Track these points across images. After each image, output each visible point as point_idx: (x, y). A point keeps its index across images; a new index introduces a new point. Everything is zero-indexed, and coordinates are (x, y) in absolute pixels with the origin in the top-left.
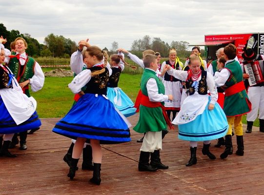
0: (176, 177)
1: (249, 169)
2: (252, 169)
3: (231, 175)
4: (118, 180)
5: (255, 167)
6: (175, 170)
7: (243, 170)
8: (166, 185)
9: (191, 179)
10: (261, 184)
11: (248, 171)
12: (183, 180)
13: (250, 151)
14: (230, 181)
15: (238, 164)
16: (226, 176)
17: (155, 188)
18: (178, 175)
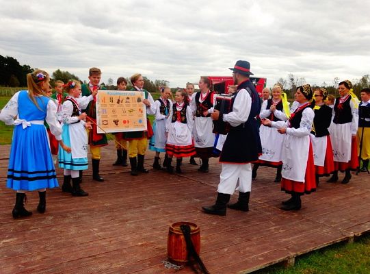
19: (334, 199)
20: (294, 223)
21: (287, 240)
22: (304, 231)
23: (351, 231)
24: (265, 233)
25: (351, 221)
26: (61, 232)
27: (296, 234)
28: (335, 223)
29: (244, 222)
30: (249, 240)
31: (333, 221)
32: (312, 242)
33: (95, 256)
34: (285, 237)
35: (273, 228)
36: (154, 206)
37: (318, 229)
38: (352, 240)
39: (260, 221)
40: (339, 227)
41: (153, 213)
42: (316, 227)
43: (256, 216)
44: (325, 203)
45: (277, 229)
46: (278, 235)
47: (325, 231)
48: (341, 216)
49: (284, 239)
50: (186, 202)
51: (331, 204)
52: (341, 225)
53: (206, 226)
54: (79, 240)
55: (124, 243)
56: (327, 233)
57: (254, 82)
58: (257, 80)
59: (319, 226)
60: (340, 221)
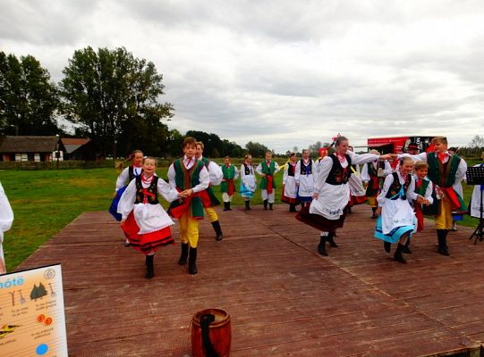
0: (354, 275)
1: (432, 269)
2: (436, 269)
3: (413, 276)
4: (293, 276)
5: (437, 267)
6: (352, 265)
7: (424, 270)
8: (345, 285)
9: (370, 279)
10: (450, 290)
11: (431, 271)
12: (361, 279)
14: (414, 284)
15: (417, 262)
16: (409, 277)
17: (333, 290)
18: (355, 272)
19: (478, 286)
20: (396, 317)
21: (369, 343)
22: (403, 331)
23: (478, 338)
24: (343, 330)
27: (388, 334)
28: (460, 323)
29: (328, 310)
30: (315, 337)
31: (459, 319)
32: (403, 350)
33: (125, 337)
34: (368, 338)
35: (360, 322)
36: (238, 281)
37: (426, 331)
38: (478, 353)
39: (350, 311)
40: (462, 329)
41: (229, 289)
42: (425, 327)
43: (350, 303)
44: (462, 291)
45: (365, 325)
46: (361, 334)
47: (436, 335)
48: (475, 313)
49: (364, 342)
50: (278, 277)
51: (469, 293)
52: (467, 328)
53: (276, 310)
54: (129, 315)
55: (167, 324)
56: (437, 338)
57: (427, 142)
58: (431, 138)
59: (431, 326)
60: (469, 320)
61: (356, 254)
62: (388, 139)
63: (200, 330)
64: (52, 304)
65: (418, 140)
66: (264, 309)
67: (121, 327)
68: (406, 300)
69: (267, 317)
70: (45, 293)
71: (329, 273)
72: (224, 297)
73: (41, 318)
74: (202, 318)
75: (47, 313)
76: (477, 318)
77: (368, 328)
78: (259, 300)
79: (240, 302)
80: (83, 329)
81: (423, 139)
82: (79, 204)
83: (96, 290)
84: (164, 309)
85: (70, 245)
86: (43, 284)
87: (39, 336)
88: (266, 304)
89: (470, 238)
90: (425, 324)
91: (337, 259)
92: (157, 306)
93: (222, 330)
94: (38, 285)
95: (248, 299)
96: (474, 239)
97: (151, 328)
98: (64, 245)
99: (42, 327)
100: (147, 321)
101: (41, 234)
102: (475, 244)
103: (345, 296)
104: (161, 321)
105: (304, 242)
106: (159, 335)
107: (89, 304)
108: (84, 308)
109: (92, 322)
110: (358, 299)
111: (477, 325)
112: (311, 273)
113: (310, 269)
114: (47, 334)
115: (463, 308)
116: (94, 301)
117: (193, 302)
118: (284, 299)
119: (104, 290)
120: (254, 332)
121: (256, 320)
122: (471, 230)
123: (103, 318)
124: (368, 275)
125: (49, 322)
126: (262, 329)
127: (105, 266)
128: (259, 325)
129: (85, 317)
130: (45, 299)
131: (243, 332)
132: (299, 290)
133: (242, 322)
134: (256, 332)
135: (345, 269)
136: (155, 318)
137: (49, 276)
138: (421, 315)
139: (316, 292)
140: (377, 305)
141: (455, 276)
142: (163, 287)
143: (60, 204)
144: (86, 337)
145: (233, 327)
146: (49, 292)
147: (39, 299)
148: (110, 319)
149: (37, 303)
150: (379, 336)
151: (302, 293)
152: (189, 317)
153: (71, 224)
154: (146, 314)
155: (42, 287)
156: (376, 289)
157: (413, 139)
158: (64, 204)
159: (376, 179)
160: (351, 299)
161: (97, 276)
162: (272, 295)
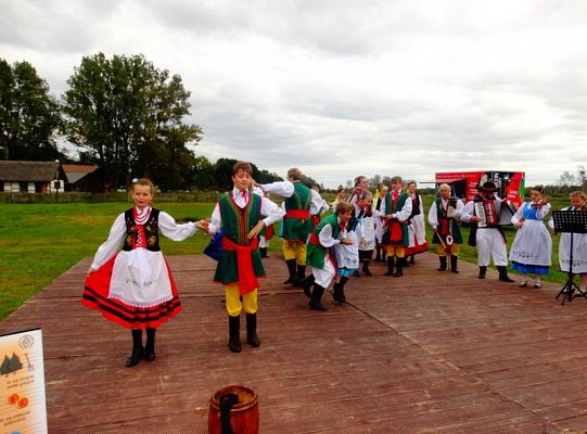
0: (416, 342)
2: (514, 336)
3: (488, 344)
4: (341, 342)
5: (518, 332)
6: (413, 329)
7: (501, 336)
8: (403, 355)
9: (435, 347)
10: (532, 363)
11: (509, 338)
12: (425, 348)
13: (502, 304)
14: (489, 355)
15: (493, 325)
16: (482, 345)
17: (389, 361)
18: (417, 338)
20: (465, 397)
21: (431, 430)
22: (473, 415)
24: (400, 413)
25: (576, 405)
26: (125, 376)
27: (456, 419)
28: (544, 406)
29: (382, 387)
30: (364, 423)
31: (542, 400)
33: (125, 421)
34: (430, 425)
35: (421, 404)
37: (503, 416)
39: (409, 388)
40: (546, 414)
41: (261, 358)
42: (501, 410)
43: (409, 378)
44: (546, 364)
45: (427, 407)
46: (422, 418)
47: (513, 420)
48: (562, 393)
49: (425, 430)
50: (321, 344)
51: (555, 366)
52: (552, 411)
53: (317, 387)
54: (133, 391)
55: (180, 404)
56: (516, 425)
57: (506, 178)
58: (511, 174)
59: (509, 409)
60: (554, 401)
61: (417, 315)
62: (460, 174)
63: (219, 414)
64: (29, 380)
65: (496, 176)
66: (303, 385)
67: (121, 408)
68: (478, 375)
69: (307, 396)
70: (20, 366)
71: (385, 339)
72: (255, 368)
73: (13, 399)
74: (222, 399)
75: (21, 393)
76: (564, 399)
77: (431, 411)
78: (298, 374)
79: (273, 375)
80: (72, 411)
81: (502, 174)
82: (80, 247)
83: (92, 359)
84: (178, 384)
85: (65, 300)
86: (17, 354)
87: (10, 421)
88: (305, 379)
89: (557, 298)
90: (500, 406)
91: (395, 322)
92: (169, 381)
93: (247, 415)
94: (10, 356)
95: (284, 372)
96: (562, 297)
97: (159, 410)
98: (57, 300)
99: (14, 409)
100: (155, 400)
101: (30, 285)
102: (563, 305)
103: (404, 370)
104: (172, 400)
105: (356, 299)
106: (169, 419)
107: (82, 378)
108: (75, 383)
109: (85, 401)
110: (420, 373)
111: (565, 409)
112: (364, 339)
113: (362, 334)
114: (21, 418)
115: (549, 386)
116: (90, 372)
117: (214, 375)
118: (330, 373)
119: (102, 358)
120: (289, 415)
121: (292, 400)
122: (558, 287)
123: (99, 396)
124: (432, 342)
125: (24, 403)
126: (299, 411)
127: (106, 327)
128: (295, 406)
129: (75, 395)
130: (19, 374)
131: (274, 415)
132: (347, 361)
133: (274, 402)
134: (291, 415)
135: (405, 334)
136: (166, 396)
137: (26, 344)
138: (496, 394)
139: (368, 363)
140: (442, 381)
141: (538, 344)
142: (178, 355)
143: (56, 247)
144: (75, 421)
145: (262, 409)
146: (25, 365)
147: (11, 374)
148: (108, 397)
149: (8, 379)
150: (444, 422)
151: (351, 365)
152: (208, 395)
153: (68, 272)
154: (154, 391)
155: (15, 358)
156: (442, 360)
157: (490, 174)
158: (61, 247)
159: (445, 222)
160: (411, 373)
161: (96, 341)
162: (313, 368)
